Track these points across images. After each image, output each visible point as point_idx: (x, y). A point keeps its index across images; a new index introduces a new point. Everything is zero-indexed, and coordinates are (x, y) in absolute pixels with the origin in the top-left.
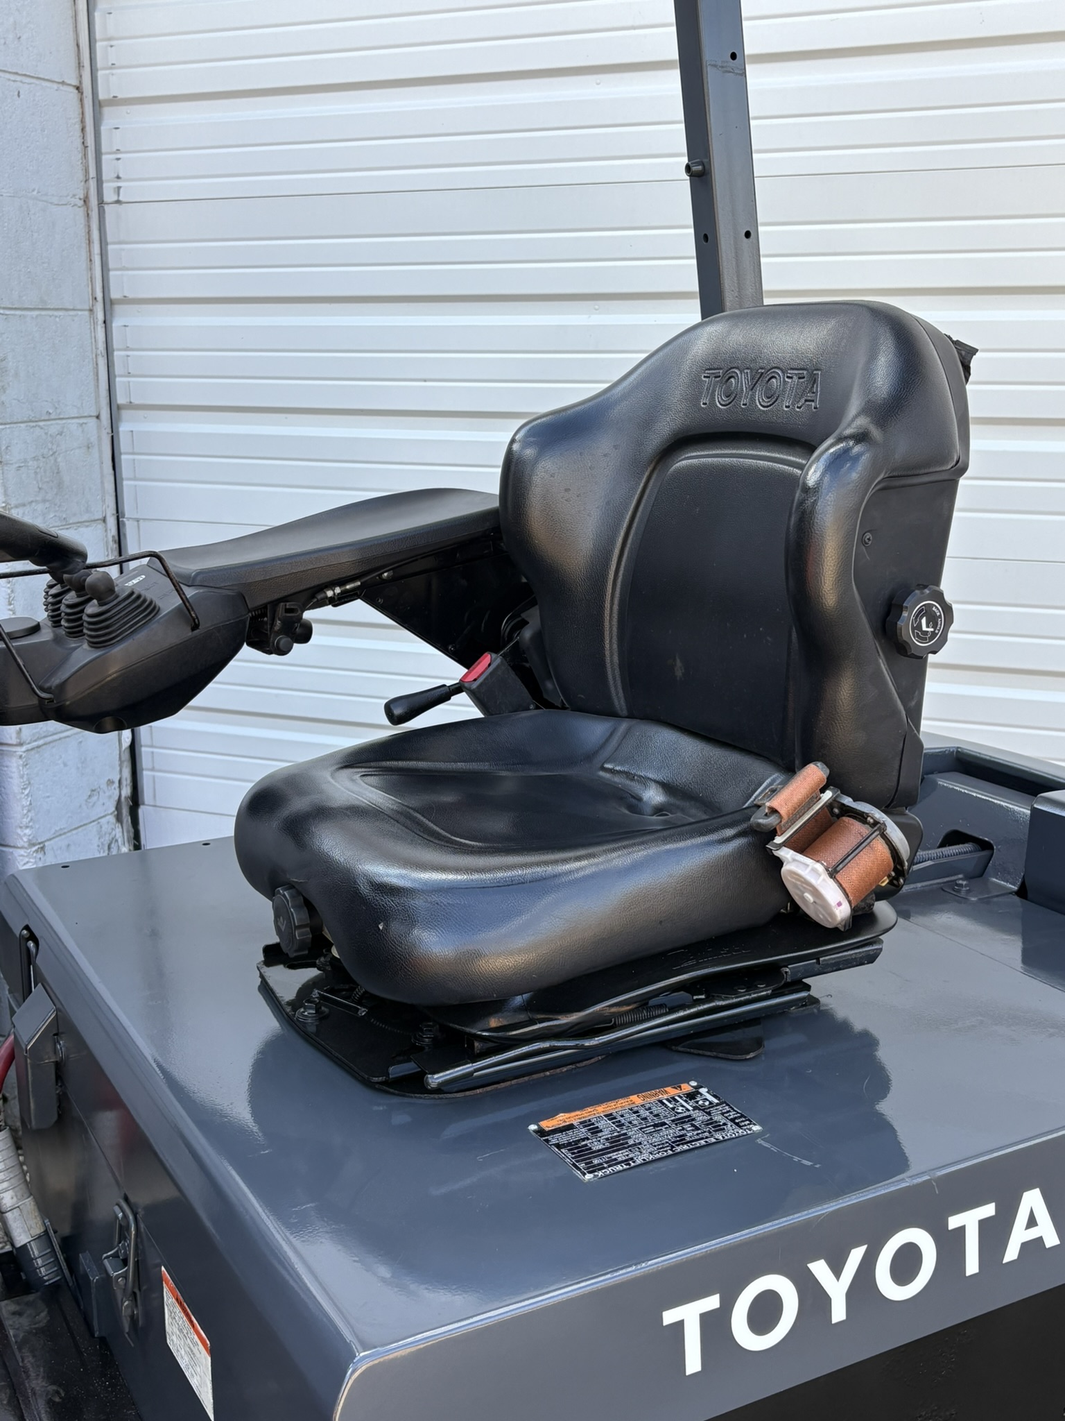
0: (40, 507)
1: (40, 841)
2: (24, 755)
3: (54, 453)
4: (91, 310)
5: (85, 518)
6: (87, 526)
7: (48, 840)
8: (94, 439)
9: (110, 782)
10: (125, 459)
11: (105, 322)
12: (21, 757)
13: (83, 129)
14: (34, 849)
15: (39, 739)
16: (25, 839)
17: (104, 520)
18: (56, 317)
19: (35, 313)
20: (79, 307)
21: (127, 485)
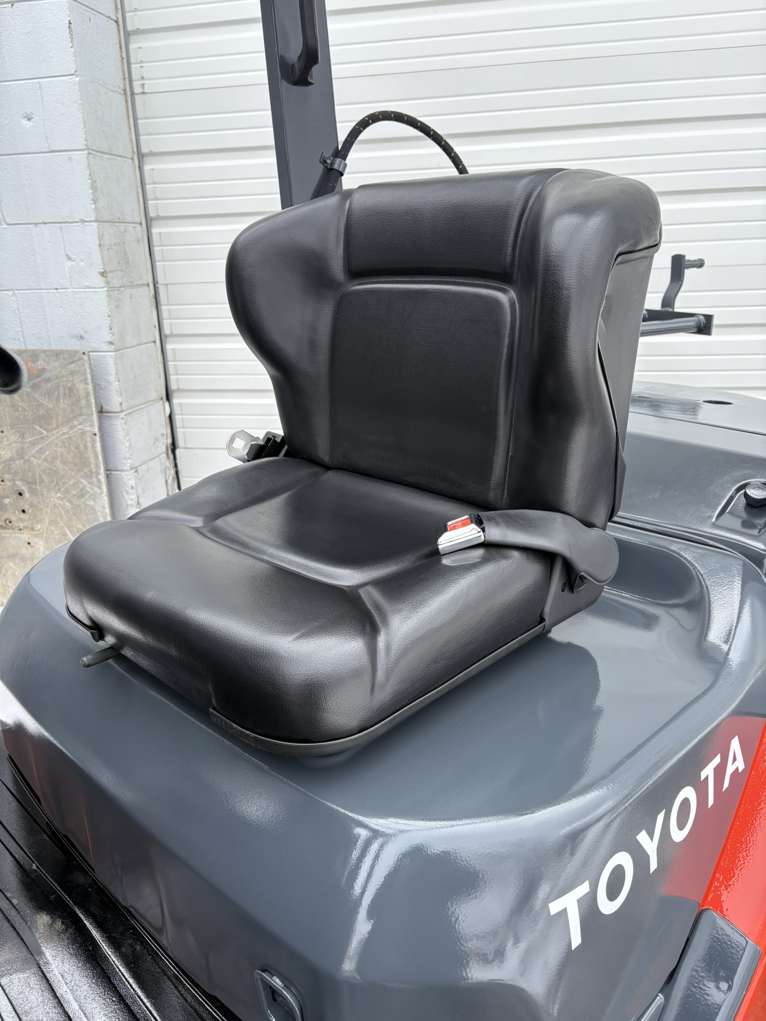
0: (120, 274)
1: (136, 465)
2: (124, 417)
3: (123, 243)
4: (132, 159)
5: (140, 282)
6: (141, 288)
7: (139, 466)
8: (140, 237)
9: (163, 435)
10: (157, 250)
11: (139, 167)
12: (123, 418)
13: (121, 48)
14: (134, 470)
15: (130, 408)
16: (128, 465)
17: (148, 285)
18: (117, 160)
19: (107, 156)
20: (127, 156)
21: (159, 265)
